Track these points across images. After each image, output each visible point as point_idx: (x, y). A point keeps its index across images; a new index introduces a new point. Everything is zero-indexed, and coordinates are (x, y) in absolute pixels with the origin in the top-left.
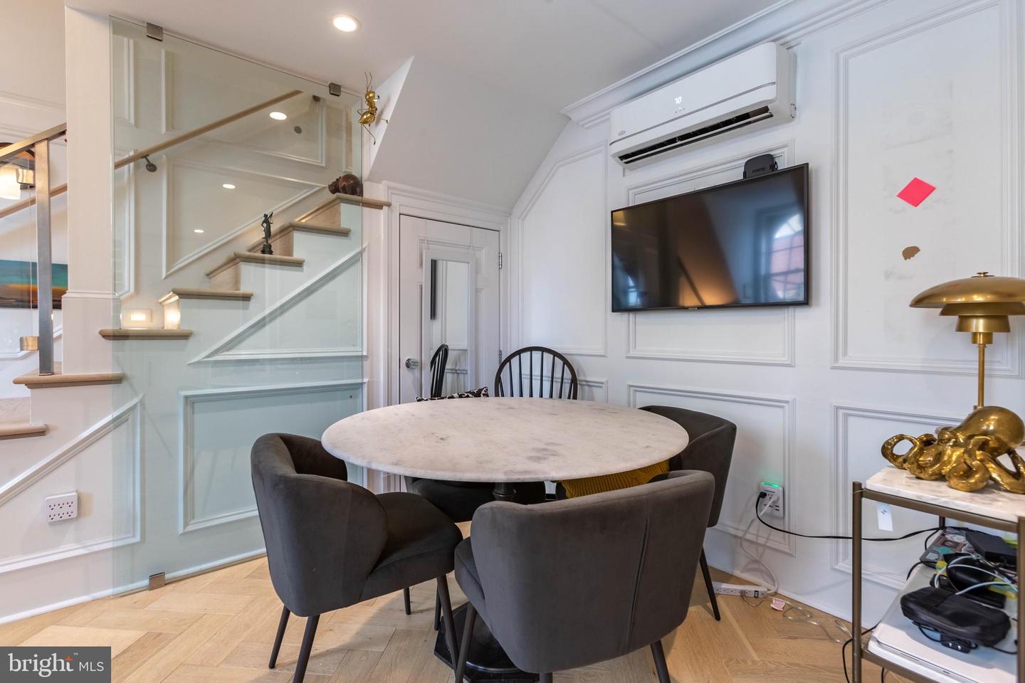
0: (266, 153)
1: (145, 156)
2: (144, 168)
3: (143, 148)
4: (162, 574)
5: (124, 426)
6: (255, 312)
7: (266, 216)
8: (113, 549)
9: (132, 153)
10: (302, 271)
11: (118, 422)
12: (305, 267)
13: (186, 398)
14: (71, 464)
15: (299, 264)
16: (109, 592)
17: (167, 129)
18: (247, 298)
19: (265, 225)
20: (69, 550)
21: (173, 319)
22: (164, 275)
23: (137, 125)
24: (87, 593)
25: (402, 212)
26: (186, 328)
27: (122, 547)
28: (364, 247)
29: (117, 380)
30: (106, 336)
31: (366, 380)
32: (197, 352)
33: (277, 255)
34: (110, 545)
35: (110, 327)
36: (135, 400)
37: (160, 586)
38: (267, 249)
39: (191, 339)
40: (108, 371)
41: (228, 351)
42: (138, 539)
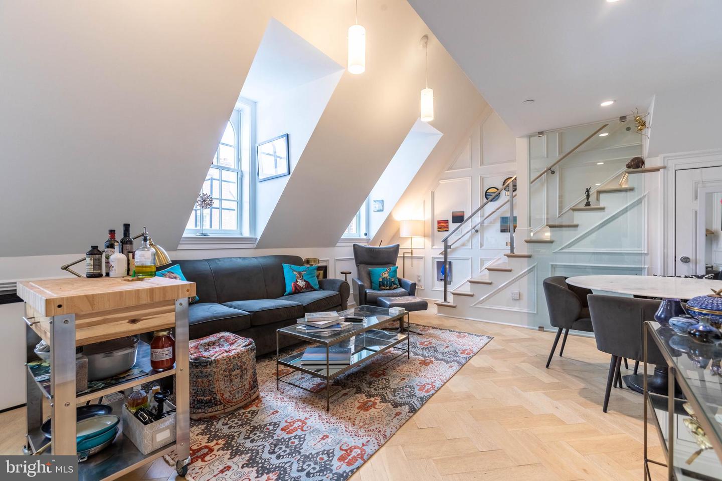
0: (609, 148)
1: (550, 169)
2: (550, 174)
3: (549, 166)
4: (543, 328)
5: (532, 272)
6: (580, 232)
7: (587, 189)
8: (528, 313)
9: (546, 169)
10: (605, 212)
11: (530, 271)
12: (606, 210)
13: (552, 265)
14: (517, 282)
15: (602, 209)
16: (527, 327)
17: (559, 154)
18: (576, 226)
19: (587, 193)
20: (517, 309)
21: (547, 235)
22: (558, 216)
23: (547, 157)
24: (521, 324)
25: (676, 169)
26: (553, 239)
27: (530, 313)
28: (645, 194)
29: (529, 257)
30: (527, 242)
31: (646, 266)
32: (556, 248)
33: (592, 206)
34: (527, 311)
35: (527, 239)
36: (535, 264)
37: (541, 331)
38: (588, 204)
39: (554, 243)
40: (526, 253)
41: (569, 248)
42: (536, 312)
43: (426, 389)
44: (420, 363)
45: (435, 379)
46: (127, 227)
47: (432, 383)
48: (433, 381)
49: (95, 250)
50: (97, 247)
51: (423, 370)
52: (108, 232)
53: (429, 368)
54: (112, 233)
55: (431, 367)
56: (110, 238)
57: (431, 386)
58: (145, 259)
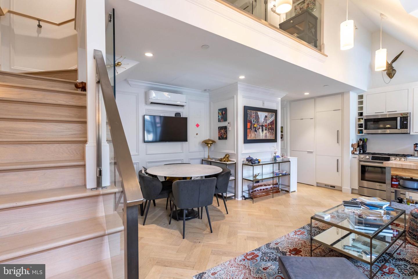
43: (300, 232)
44: (301, 251)
45: (293, 237)
47: (295, 235)
48: (295, 236)
51: (300, 245)
53: (294, 246)
55: (292, 246)
57: (297, 233)
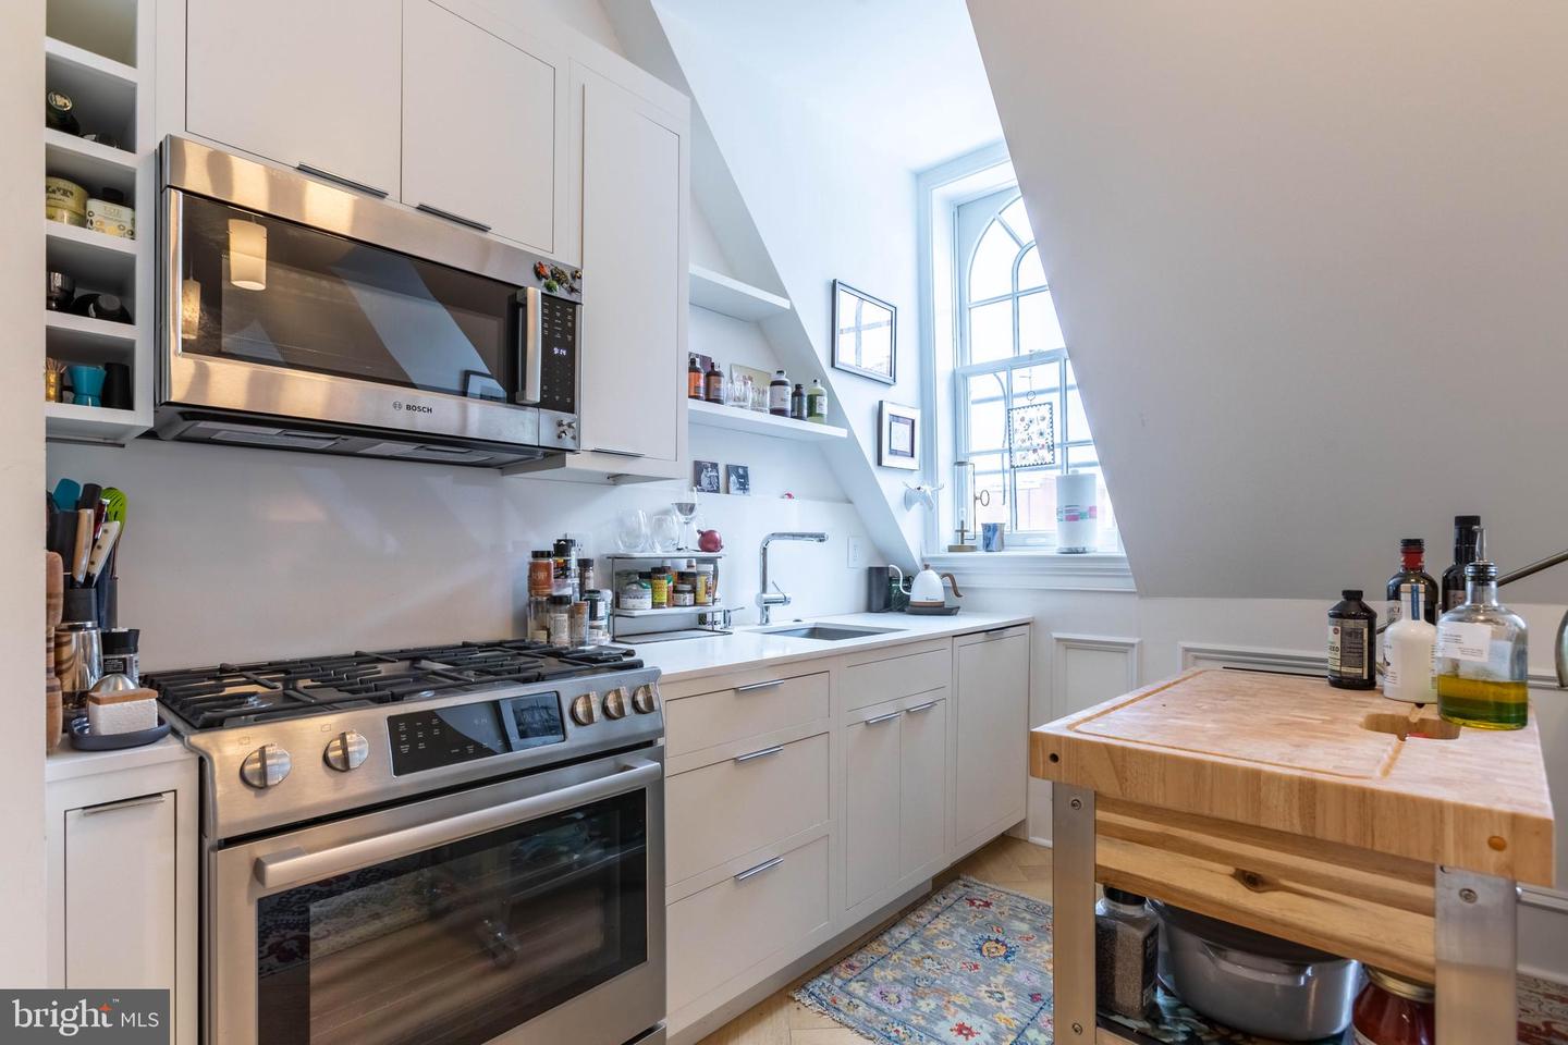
46: (1467, 528)
49: (1353, 603)
50: (1359, 594)
52: (1399, 547)
54: (1413, 548)
56: (1406, 568)
58: (1463, 651)
